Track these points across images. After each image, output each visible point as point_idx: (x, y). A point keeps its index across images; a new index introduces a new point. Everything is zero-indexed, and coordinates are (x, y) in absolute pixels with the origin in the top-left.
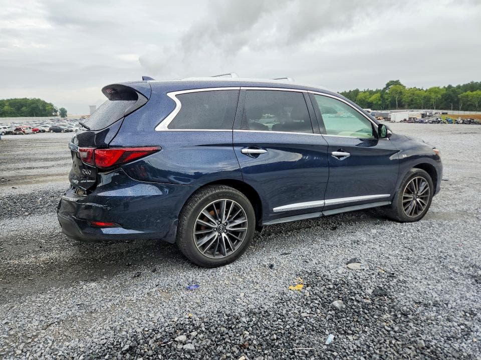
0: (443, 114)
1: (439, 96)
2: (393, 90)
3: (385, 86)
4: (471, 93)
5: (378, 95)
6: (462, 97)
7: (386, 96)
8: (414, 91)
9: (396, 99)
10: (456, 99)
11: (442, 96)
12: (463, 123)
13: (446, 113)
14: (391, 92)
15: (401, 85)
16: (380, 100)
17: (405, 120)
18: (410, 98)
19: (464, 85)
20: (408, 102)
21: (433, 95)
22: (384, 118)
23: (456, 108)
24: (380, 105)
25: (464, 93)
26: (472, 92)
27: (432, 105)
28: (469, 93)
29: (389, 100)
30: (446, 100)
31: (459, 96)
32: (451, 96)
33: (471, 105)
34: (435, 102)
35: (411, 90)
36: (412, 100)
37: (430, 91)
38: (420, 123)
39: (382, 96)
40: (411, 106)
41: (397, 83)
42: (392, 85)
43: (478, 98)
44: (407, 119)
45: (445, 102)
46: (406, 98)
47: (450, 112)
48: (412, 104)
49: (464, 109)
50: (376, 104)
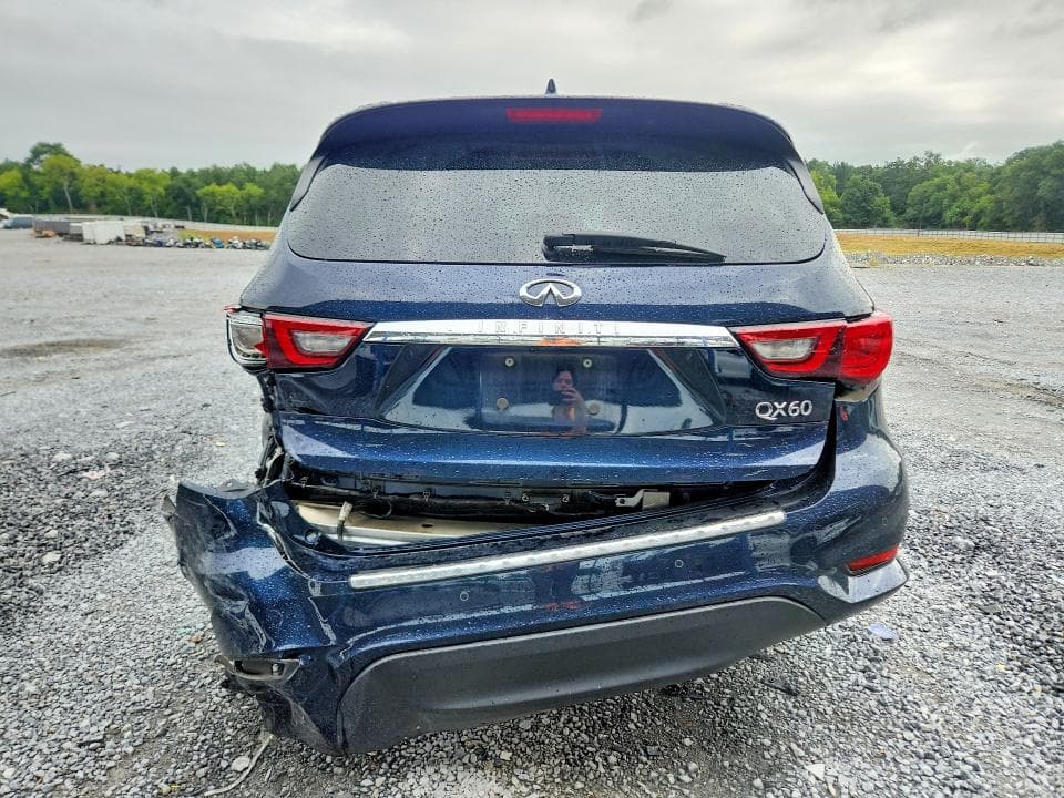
0: (177, 227)
1: (161, 189)
2: (53, 167)
3: (29, 155)
4: (217, 188)
5: (15, 174)
6: (205, 195)
7: (38, 180)
8: (101, 175)
9: (65, 188)
10: (193, 200)
11: (166, 190)
12: (244, 247)
13: (183, 227)
14: (49, 172)
15: (67, 155)
16: (22, 188)
17: (119, 239)
18: (98, 189)
19: (201, 171)
20: (96, 198)
21: (146, 187)
22: (60, 235)
23: (197, 217)
24: (26, 200)
25: (207, 188)
26: (219, 184)
27: (149, 208)
28: (213, 187)
29: (47, 189)
30: (175, 199)
31: (198, 192)
32: (184, 192)
33: (224, 212)
34: (154, 203)
35: (95, 170)
36: (103, 194)
37: (140, 176)
38: (156, 246)
39: (26, 179)
40: (103, 206)
41: (56, 150)
42: (45, 152)
43: (232, 198)
44: (124, 238)
45: (175, 204)
46: (88, 190)
47: (190, 225)
48: (106, 203)
49: (212, 220)
50: (16, 197)
